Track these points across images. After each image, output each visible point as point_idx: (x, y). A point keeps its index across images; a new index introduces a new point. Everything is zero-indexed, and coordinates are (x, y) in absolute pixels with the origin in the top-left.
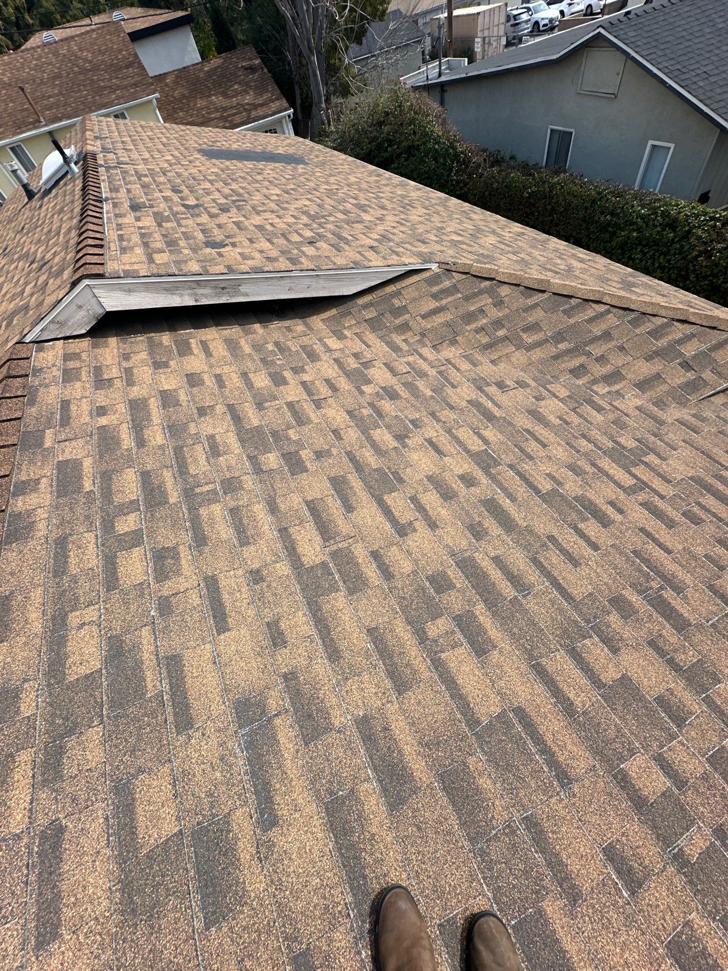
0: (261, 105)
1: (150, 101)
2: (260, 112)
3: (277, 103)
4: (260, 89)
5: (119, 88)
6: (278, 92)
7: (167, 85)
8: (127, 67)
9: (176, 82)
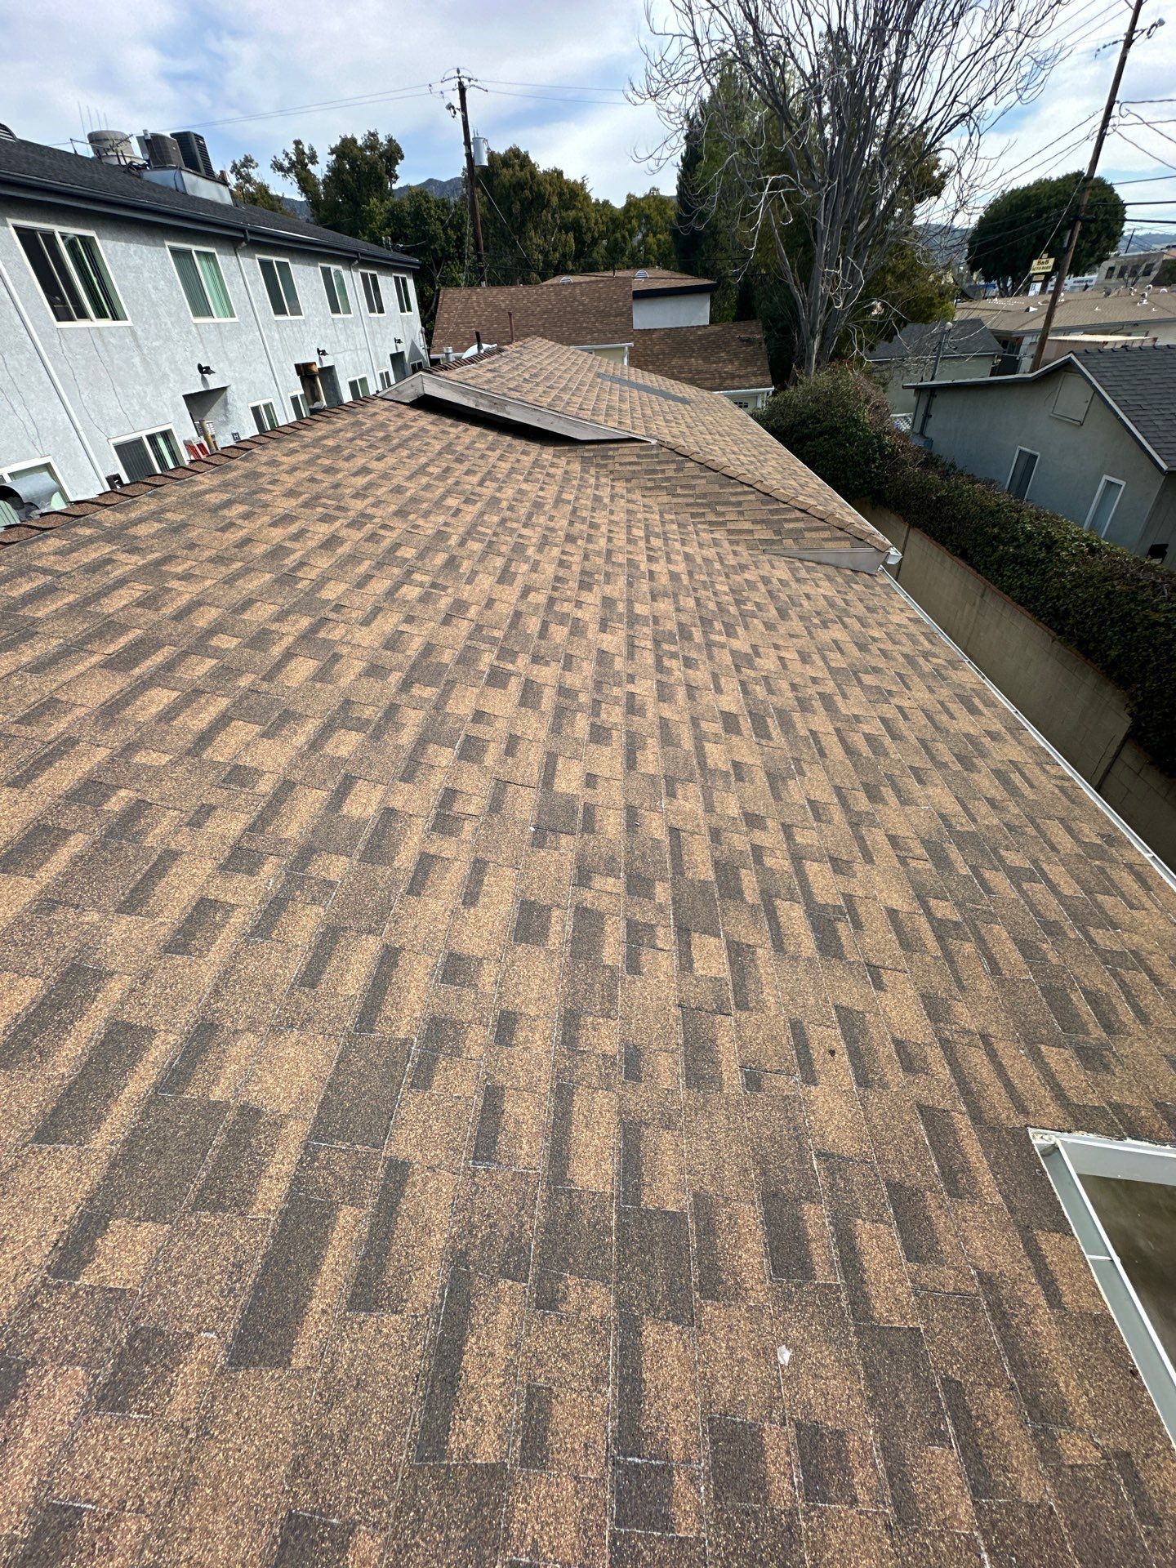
0: (740, 377)
1: (623, 348)
2: (736, 383)
3: (760, 379)
4: (748, 361)
5: (599, 331)
6: (767, 368)
7: (651, 339)
8: (616, 316)
9: (662, 339)
